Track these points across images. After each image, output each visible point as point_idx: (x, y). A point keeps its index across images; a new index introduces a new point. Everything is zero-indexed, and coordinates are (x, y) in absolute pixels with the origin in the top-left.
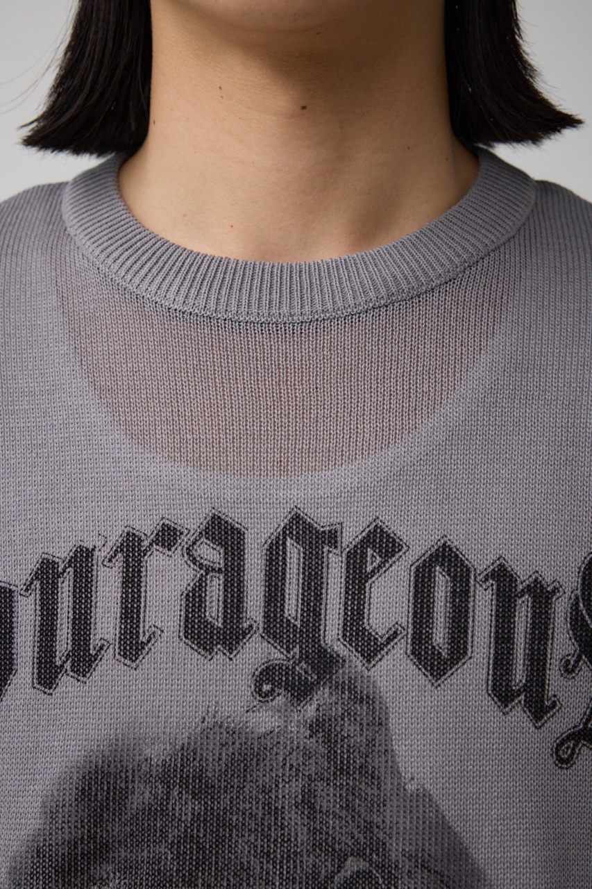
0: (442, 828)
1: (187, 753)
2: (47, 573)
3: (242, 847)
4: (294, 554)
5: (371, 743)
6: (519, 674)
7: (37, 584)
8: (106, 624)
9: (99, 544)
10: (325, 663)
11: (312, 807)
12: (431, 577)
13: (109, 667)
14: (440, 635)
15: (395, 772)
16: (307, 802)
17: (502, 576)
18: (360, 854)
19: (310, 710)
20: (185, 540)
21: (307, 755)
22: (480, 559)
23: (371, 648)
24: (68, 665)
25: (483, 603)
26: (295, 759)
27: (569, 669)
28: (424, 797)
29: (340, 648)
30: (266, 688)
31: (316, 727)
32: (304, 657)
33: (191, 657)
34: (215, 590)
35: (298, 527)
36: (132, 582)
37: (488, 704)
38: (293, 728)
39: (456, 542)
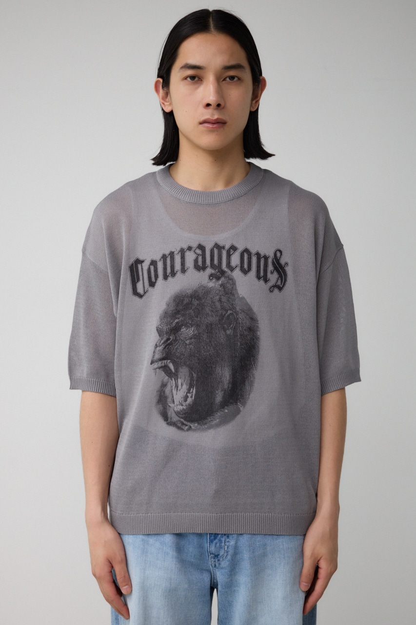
0: (247, 304)
1: (196, 291)
2: (164, 257)
3: (207, 310)
4: (216, 251)
5: (232, 288)
6: (262, 274)
7: (162, 259)
8: (178, 266)
9: (175, 250)
10: (223, 273)
11: (221, 301)
12: (244, 255)
13: (179, 275)
14: (246, 266)
15: (238, 293)
16: (220, 300)
17: (258, 254)
18: (230, 310)
19: (220, 282)
20: (193, 249)
21: (220, 291)
22: (253, 251)
23: (232, 269)
24: (170, 275)
25: (254, 260)
26: (217, 292)
27: (272, 273)
28: (243, 298)
29: (226, 269)
30: (211, 278)
31: (222, 285)
32: (219, 271)
33: (196, 272)
34: (200, 259)
35: (217, 246)
36: (183, 258)
37: (256, 280)
38: (217, 286)
39: (249, 247)
